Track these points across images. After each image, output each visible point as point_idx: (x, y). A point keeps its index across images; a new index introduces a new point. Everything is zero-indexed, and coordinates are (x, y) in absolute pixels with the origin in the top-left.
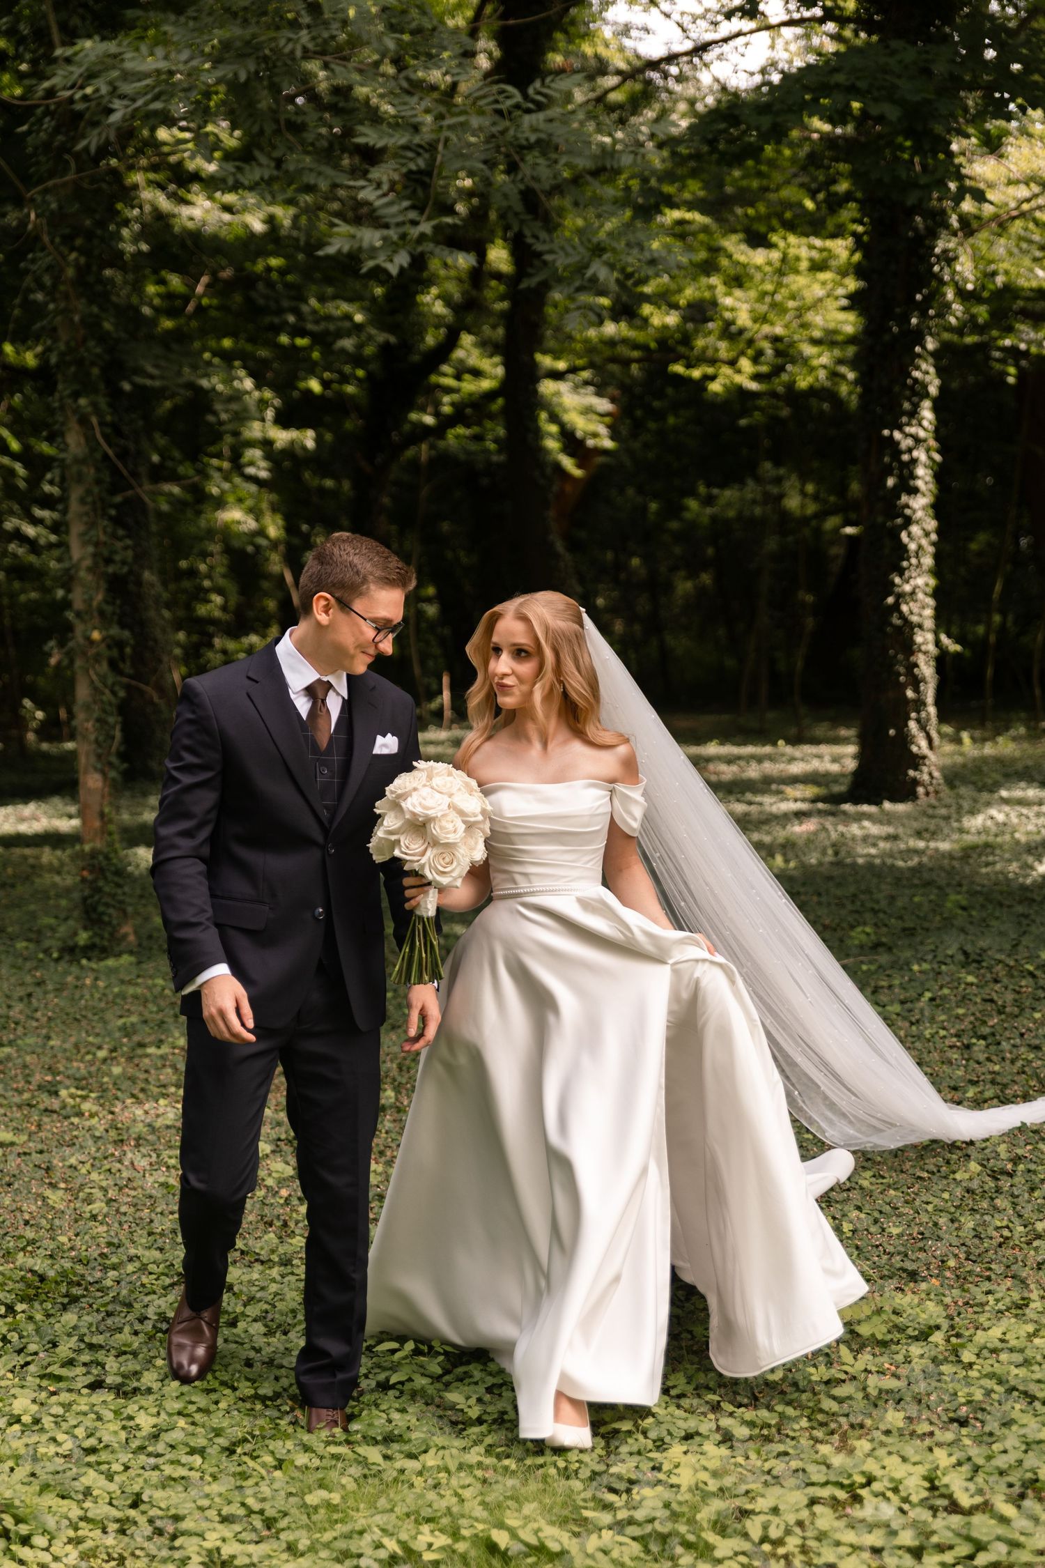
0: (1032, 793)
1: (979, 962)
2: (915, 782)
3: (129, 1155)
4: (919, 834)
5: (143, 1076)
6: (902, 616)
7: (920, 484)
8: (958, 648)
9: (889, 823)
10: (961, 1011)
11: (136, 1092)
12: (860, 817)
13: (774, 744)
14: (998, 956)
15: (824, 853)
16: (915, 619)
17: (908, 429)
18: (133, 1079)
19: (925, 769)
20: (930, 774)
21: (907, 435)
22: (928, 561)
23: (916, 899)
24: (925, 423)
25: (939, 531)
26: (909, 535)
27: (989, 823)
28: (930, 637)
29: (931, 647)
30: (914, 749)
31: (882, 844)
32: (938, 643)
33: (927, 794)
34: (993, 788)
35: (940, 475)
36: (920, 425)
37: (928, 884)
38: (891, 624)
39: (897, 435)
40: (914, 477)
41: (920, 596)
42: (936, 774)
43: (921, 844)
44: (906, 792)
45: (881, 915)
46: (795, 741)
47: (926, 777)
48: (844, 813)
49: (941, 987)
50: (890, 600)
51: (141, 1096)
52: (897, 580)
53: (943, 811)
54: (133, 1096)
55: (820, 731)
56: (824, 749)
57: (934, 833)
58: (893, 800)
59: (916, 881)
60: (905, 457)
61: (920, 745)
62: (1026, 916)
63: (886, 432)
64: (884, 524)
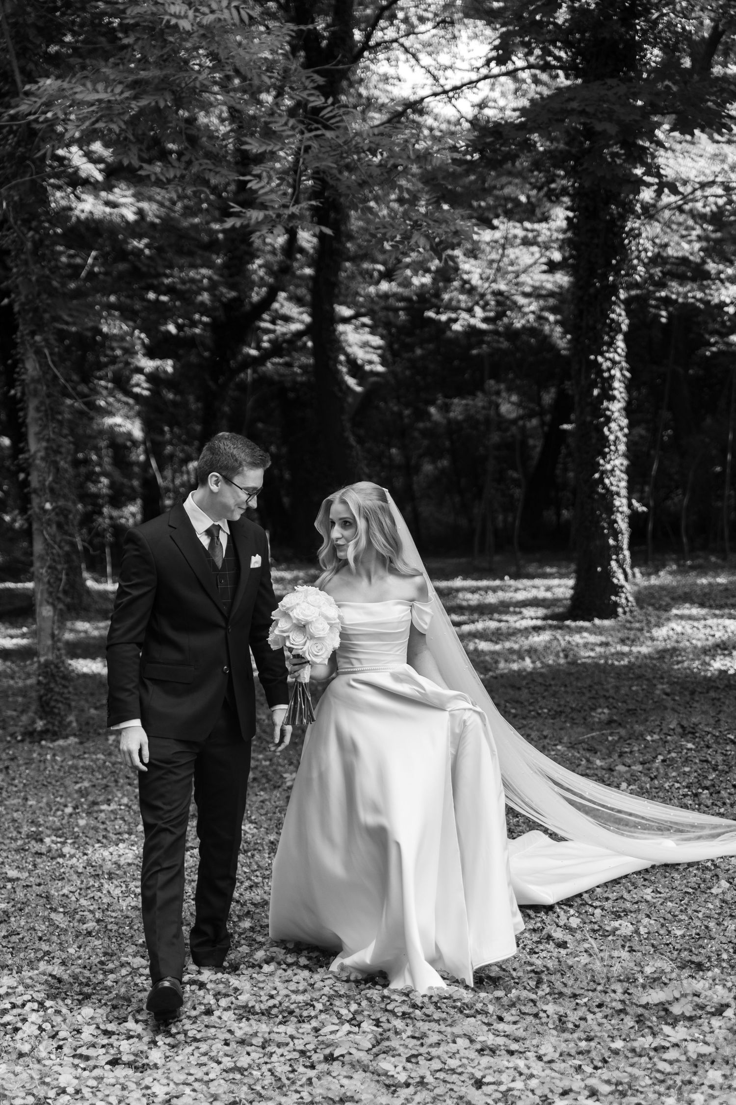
0: (695, 611)
1: (693, 733)
2: (616, 605)
3: (106, 886)
4: (623, 641)
5: (102, 827)
6: (605, 487)
7: (616, 393)
8: (645, 509)
9: (601, 634)
10: (687, 769)
11: (100, 838)
12: (580, 630)
13: (502, 579)
14: (707, 729)
15: (557, 655)
16: (614, 489)
17: (607, 355)
18: (96, 829)
19: (623, 595)
20: (626, 599)
21: (607, 359)
22: (622, 448)
23: (634, 688)
24: (619, 350)
25: (629, 427)
26: (609, 429)
27: (671, 633)
28: (625, 501)
29: (625, 509)
30: (615, 581)
31: (598, 649)
32: (630, 505)
33: (625, 613)
34: (667, 608)
35: (630, 387)
36: (616, 352)
37: (640, 677)
38: (598, 493)
39: (600, 359)
40: (613, 389)
41: (618, 472)
42: (631, 599)
43: (626, 649)
44: (610, 612)
45: (611, 700)
46: (516, 576)
47: (624, 601)
48: (568, 627)
49: (669, 752)
50: (597, 476)
51: (104, 841)
52: (601, 462)
53: (637, 625)
54: (99, 841)
55: (531, 569)
56: (537, 582)
57: (633, 641)
58: (601, 617)
59: (631, 676)
60: (606, 375)
61: (619, 578)
62: (719, 699)
63: (592, 357)
64: (591, 422)
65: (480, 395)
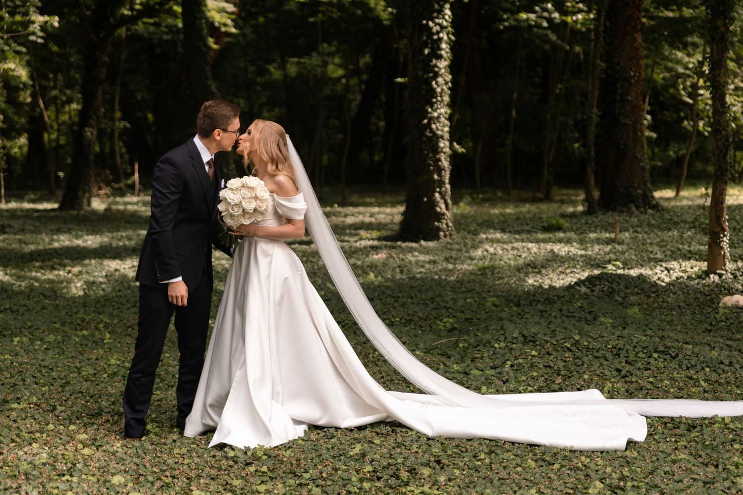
1: (534, 342)
2: (438, 229)
4: (447, 260)
5: (15, 425)
6: (432, 131)
7: (443, 53)
8: (464, 150)
9: (428, 253)
10: (535, 374)
11: (14, 437)
12: (411, 250)
13: (332, 206)
14: (545, 338)
15: (394, 270)
16: (439, 133)
17: (437, 21)
18: (9, 428)
19: (444, 221)
20: (447, 224)
21: (436, 24)
22: (446, 99)
23: (468, 300)
24: (447, 17)
25: (452, 81)
26: (437, 83)
27: (485, 253)
28: (447, 143)
29: (447, 150)
30: (438, 209)
31: (427, 266)
32: (451, 147)
33: (445, 236)
35: (453, 47)
36: (443, 18)
37: (471, 291)
38: (426, 136)
39: (431, 24)
40: (440, 49)
41: (443, 119)
42: (450, 224)
43: (450, 266)
44: (433, 235)
45: (451, 310)
46: (343, 204)
47: (445, 226)
48: (400, 247)
49: (516, 358)
50: (426, 121)
51: (18, 440)
52: (430, 110)
53: (457, 247)
54: (13, 441)
55: (354, 198)
56: (361, 209)
57: (455, 260)
58: (426, 240)
59: (463, 289)
60: (435, 37)
61: (441, 207)
62: (546, 311)
63: (425, 22)
64: (422, 76)
65: (314, 54)
